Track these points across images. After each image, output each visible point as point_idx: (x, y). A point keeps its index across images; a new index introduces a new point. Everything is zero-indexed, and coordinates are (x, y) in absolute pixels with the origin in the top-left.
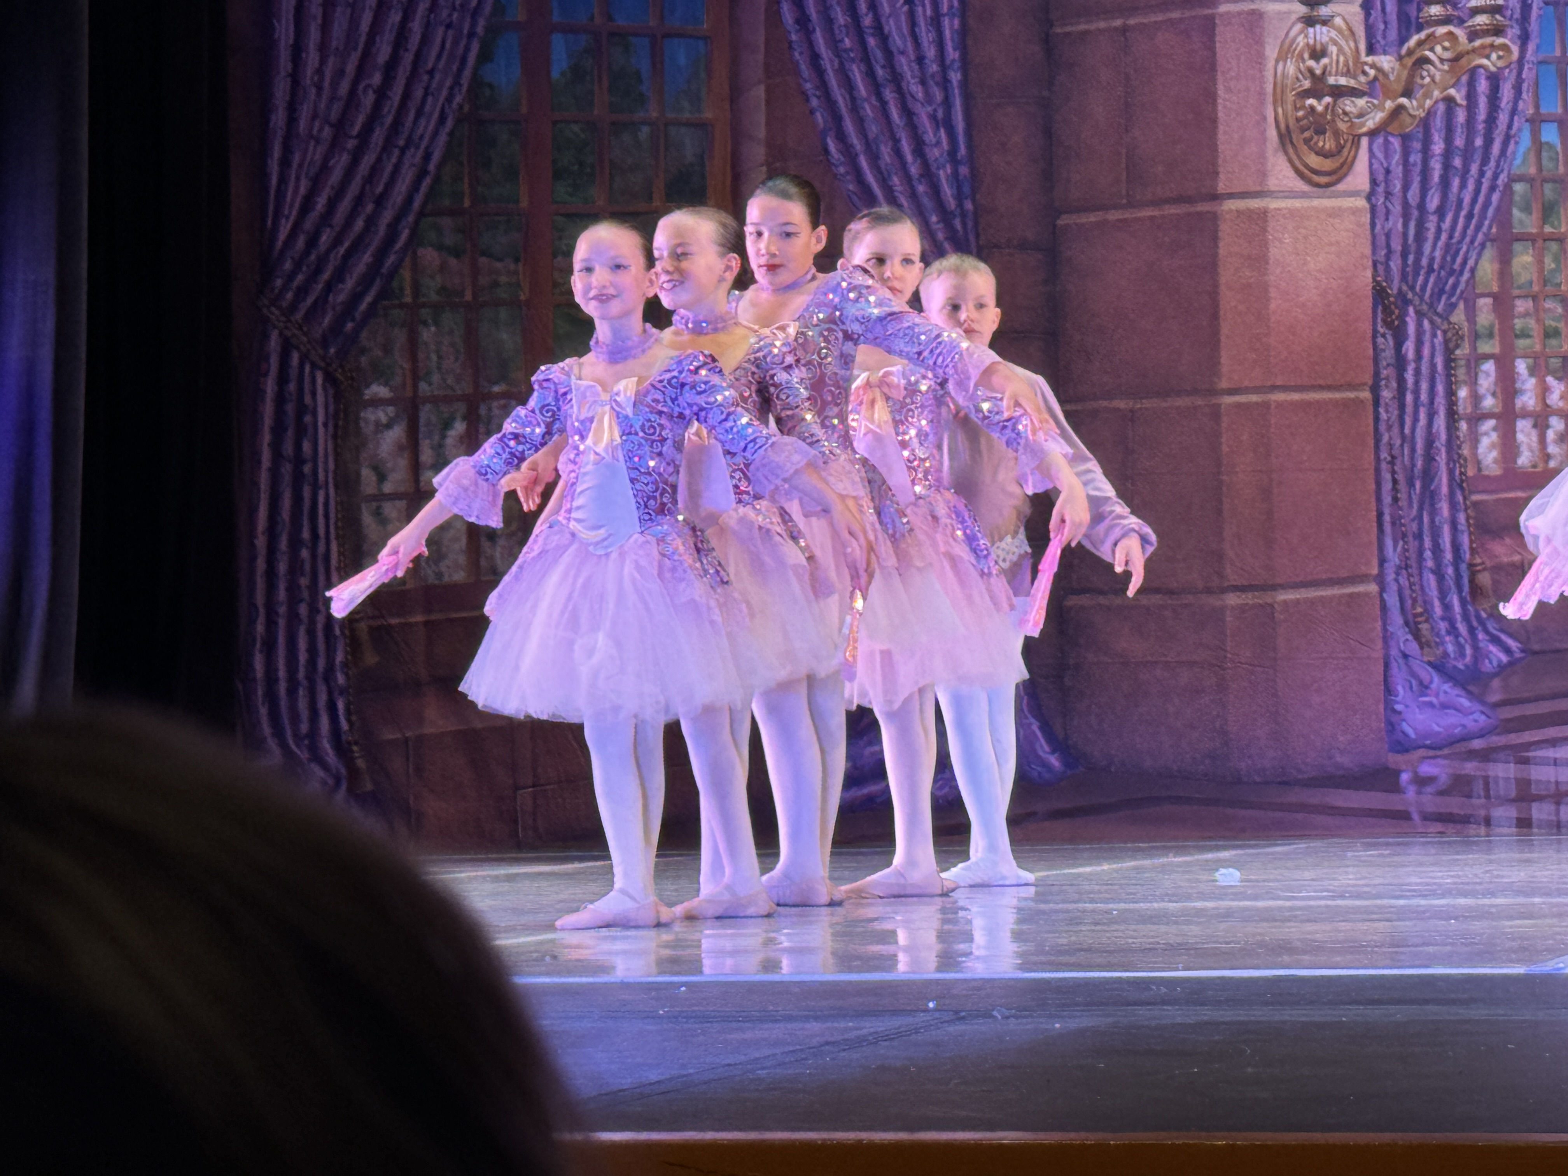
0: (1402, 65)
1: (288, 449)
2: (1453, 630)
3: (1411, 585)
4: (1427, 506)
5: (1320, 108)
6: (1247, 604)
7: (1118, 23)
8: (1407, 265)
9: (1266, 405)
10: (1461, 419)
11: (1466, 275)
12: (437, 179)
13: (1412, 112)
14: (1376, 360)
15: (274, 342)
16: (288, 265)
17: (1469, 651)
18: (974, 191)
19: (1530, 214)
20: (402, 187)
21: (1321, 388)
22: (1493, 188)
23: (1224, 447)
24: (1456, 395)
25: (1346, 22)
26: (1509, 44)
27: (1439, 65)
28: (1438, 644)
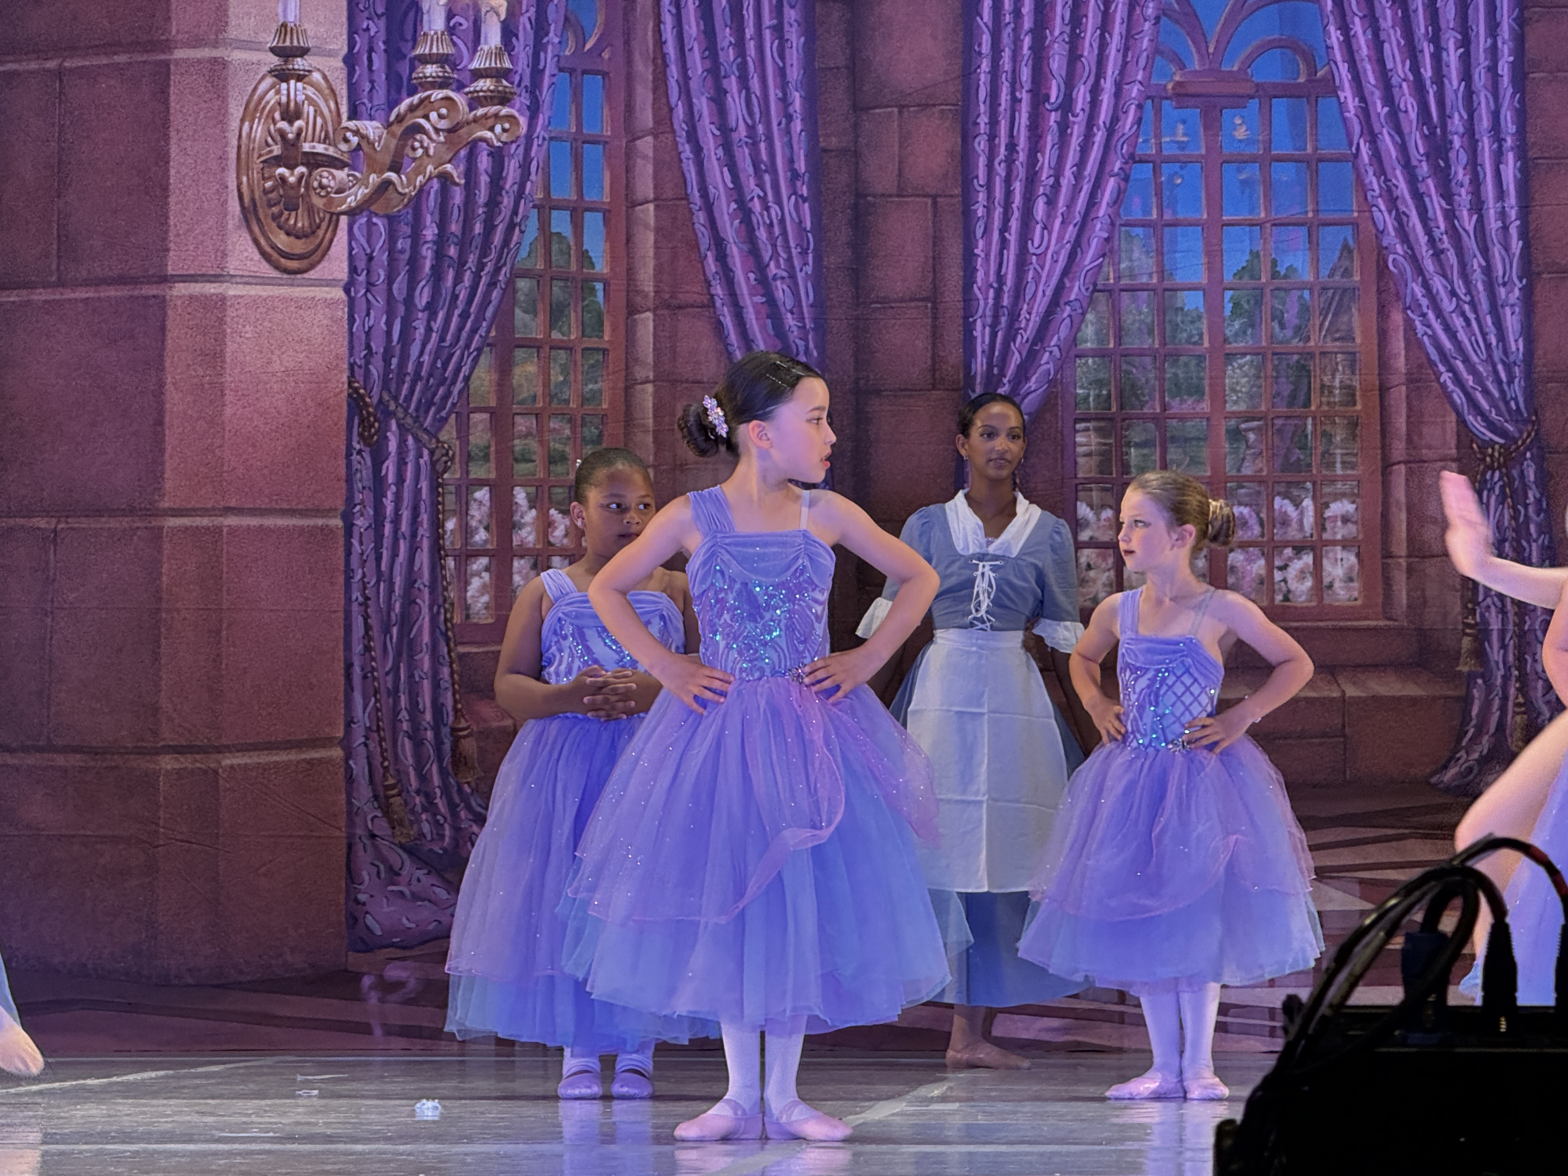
0: (392, 134)
2: (430, 806)
3: (383, 751)
4: (405, 657)
5: (292, 180)
6: (185, 769)
7: (52, 64)
8: (391, 371)
9: (219, 530)
10: (447, 556)
11: (459, 385)
13: (400, 189)
14: (349, 480)
17: (447, 833)
19: (536, 316)
21: (283, 512)
22: (492, 284)
23: (164, 579)
24: (443, 527)
25: (325, 77)
26: (517, 114)
27: (434, 136)
28: (412, 823)
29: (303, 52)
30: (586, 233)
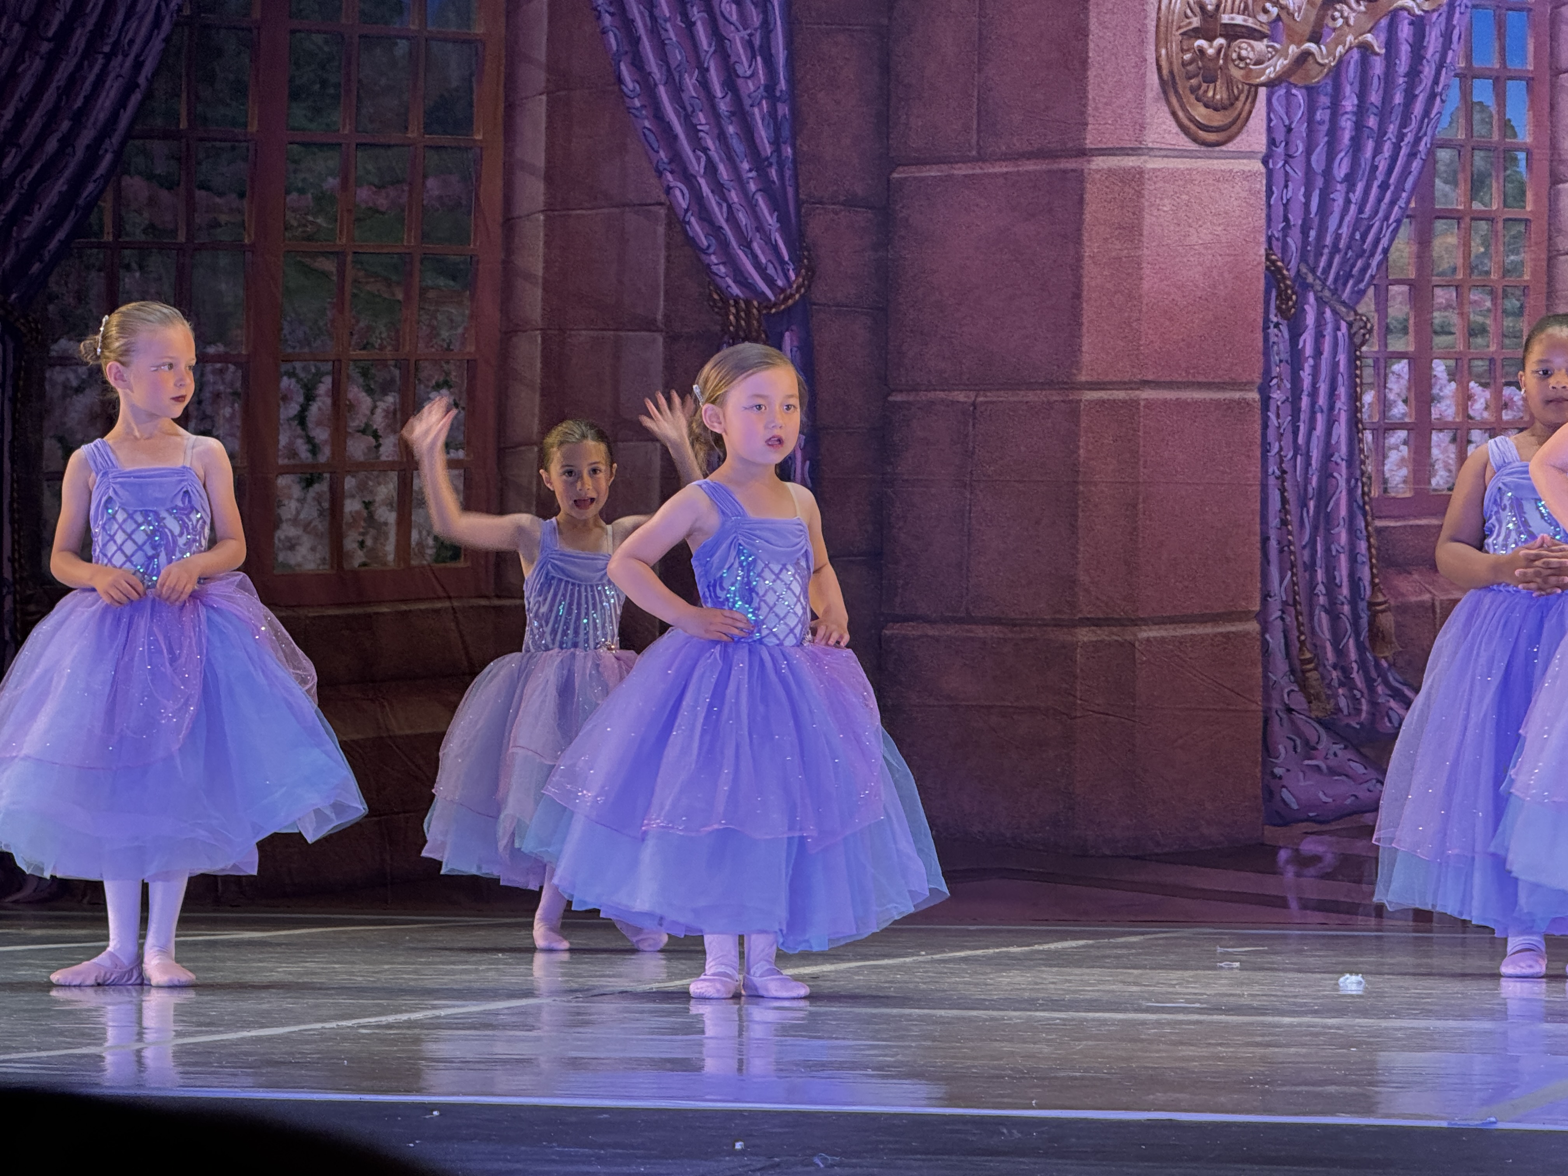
0: (1312, 4)
2: (1347, 681)
3: (1300, 625)
4: (1321, 531)
5: (1211, 51)
6: (1102, 641)
8: (1308, 244)
9: (1136, 403)
10: (1365, 429)
11: (1378, 257)
12: (149, 95)
13: (1320, 60)
14: (1266, 353)
17: (1365, 707)
18: (794, 135)
19: (1456, 186)
20: (106, 101)
21: (1201, 386)
22: (1412, 155)
23: (1081, 451)
24: (1360, 400)
27: (1354, 6)
28: (1328, 697)
30: (1508, 103)
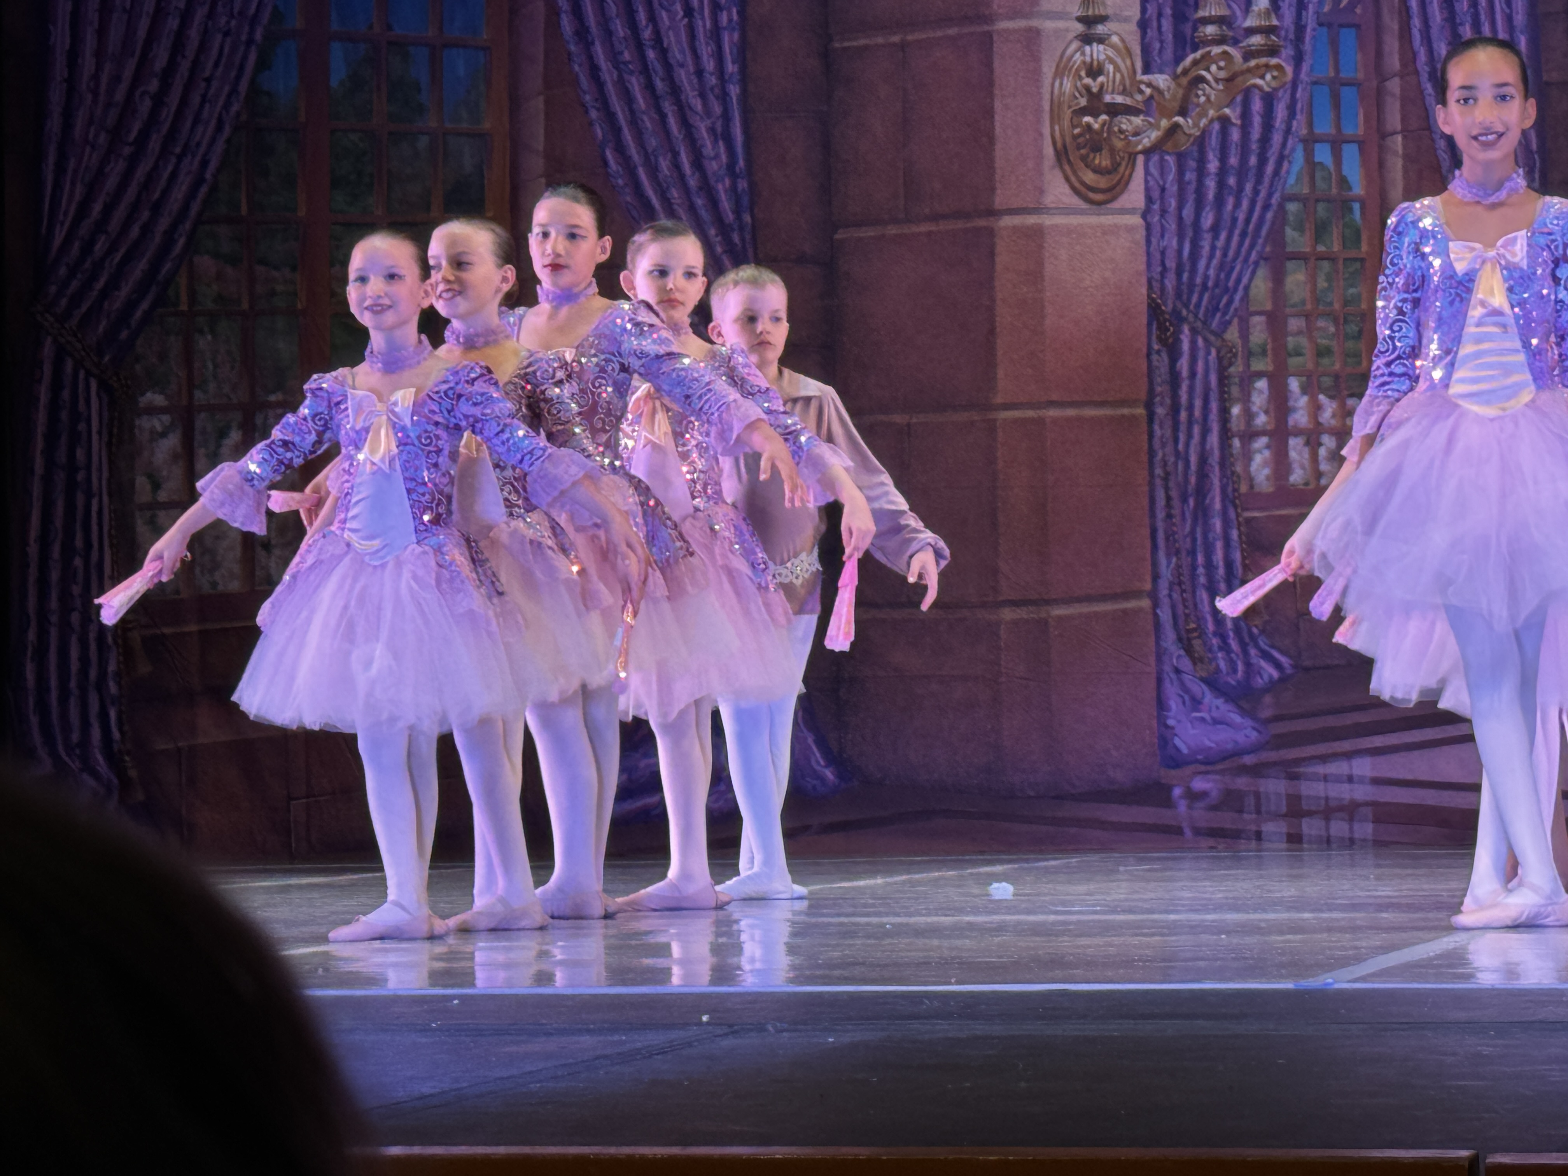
0: (1177, 84)
1: (61, 456)
2: (1225, 647)
3: (1184, 600)
4: (1200, 522)
5: (1096, 126)
6: (1021, 619)
7: (896, 39)
8: (1183, 284)
9: (1043, 420)
10: (1233, 436)
11: (1240, 293)
12: (214, 188)
13: (1187, 131)
14: (1151, 377)
15: (48, 349)
16: (63, 271)
17: (1240, 667)
18: (752, 205)
19: (1303, 232)
20: (179, 193)
21: (1096, 404)
22: (1266, 207)
23: (999, 461)
24: (1229, 412)
25: (1123, 40)
26: (1283, 64)
27: (1214, 84)
28: (1211, 660)
29: (1102, 19)
30: (1344, 162)
